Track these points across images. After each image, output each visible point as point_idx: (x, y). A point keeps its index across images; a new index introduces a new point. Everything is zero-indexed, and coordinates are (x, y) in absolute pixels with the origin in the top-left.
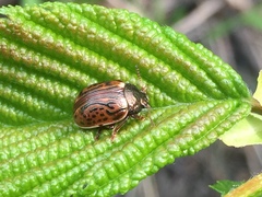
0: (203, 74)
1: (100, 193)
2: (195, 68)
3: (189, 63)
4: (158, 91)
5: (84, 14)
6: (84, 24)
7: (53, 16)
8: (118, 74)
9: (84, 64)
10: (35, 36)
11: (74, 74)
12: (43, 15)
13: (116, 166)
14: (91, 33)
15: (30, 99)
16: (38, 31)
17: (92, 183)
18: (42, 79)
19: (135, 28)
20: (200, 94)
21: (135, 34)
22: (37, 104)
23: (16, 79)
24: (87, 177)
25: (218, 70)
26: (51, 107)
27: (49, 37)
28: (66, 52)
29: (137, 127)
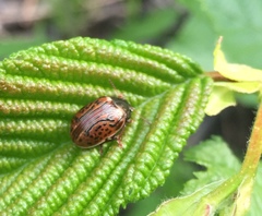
0: (164, 67)
1: (144, 192)
2: (157, 64)
3: (150, 62)
4: (131, 95)
5: (48, 53)
6: (55, 60)
7: (27, 63)
8: (96, 93)
9: (65, 95)
10: (18, 86)
11: (58, 107)
12: (17, 66)
13: (147, 165)
14: (64, 66)
15: (21, 143)
16: (19, 80)
17: (136, 186)
18: (29, 122)
19: (95, 49)
20: (165, 84)
21: (97, 54)
22: (29, 145)
23: (7, 130)
24: (128, 184)
25: (175, 59)
26: (41, 144)
27: (30, 83)
28: (48, 90)
29: (131, 129)
